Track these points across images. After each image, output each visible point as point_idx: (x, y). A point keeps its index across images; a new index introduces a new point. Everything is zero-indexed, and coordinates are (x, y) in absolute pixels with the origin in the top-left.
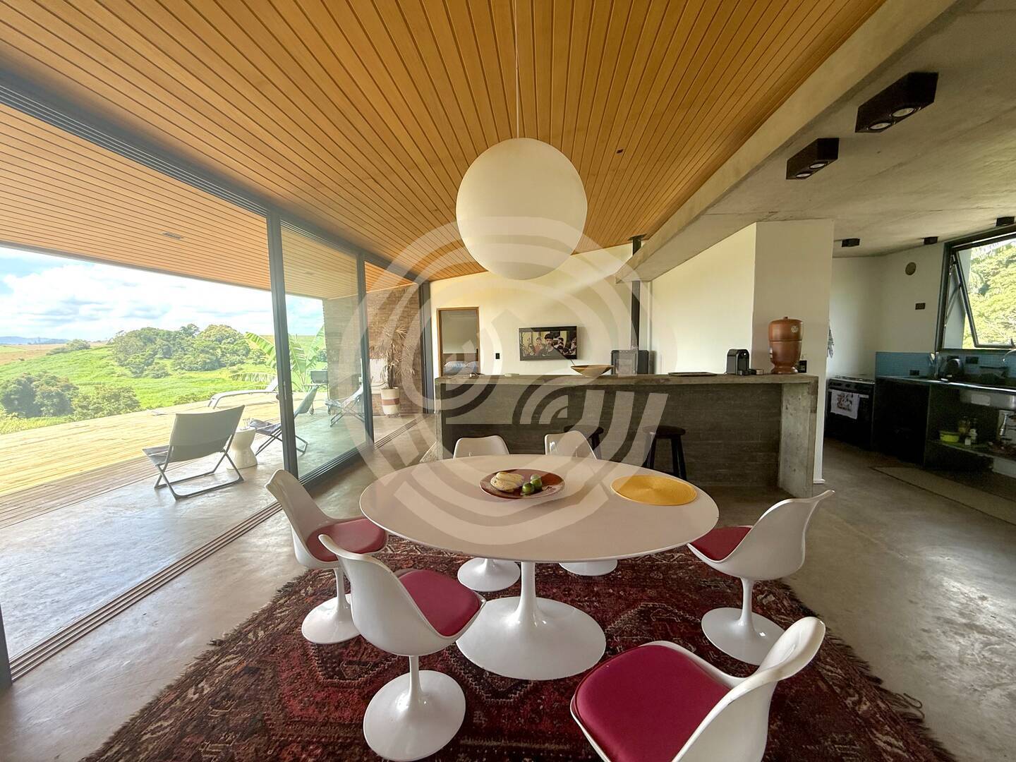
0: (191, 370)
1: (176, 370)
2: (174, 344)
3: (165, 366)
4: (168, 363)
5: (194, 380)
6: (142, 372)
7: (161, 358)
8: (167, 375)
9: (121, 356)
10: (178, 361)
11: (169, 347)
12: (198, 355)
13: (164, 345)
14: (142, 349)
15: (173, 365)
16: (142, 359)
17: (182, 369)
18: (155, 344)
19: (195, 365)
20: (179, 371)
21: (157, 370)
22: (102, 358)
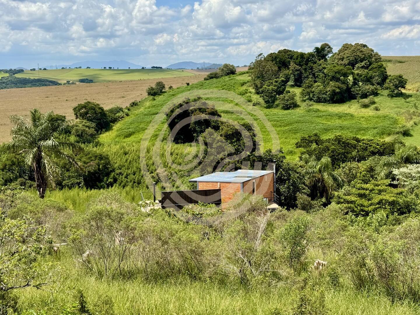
0: (319, 101)
1: (305, 101)
2: (305, 69)
3: (294, 95)
4: (297, 91)
5: (321, 114)
6: (273, 102)
7: (292, 86)
8: (295, 106)
9: (258, 82)
10: (308, 90)
11: (301, 73)
12: (328, 83)
13: (297, 70)
14: (276, 74)
15: (302, 94)
16: (275, 86)
17: (311, 99)
18: (288, 69)
19: (324, 96)
20: (307, 102)
21: (287, 100)
22: (243, 84)
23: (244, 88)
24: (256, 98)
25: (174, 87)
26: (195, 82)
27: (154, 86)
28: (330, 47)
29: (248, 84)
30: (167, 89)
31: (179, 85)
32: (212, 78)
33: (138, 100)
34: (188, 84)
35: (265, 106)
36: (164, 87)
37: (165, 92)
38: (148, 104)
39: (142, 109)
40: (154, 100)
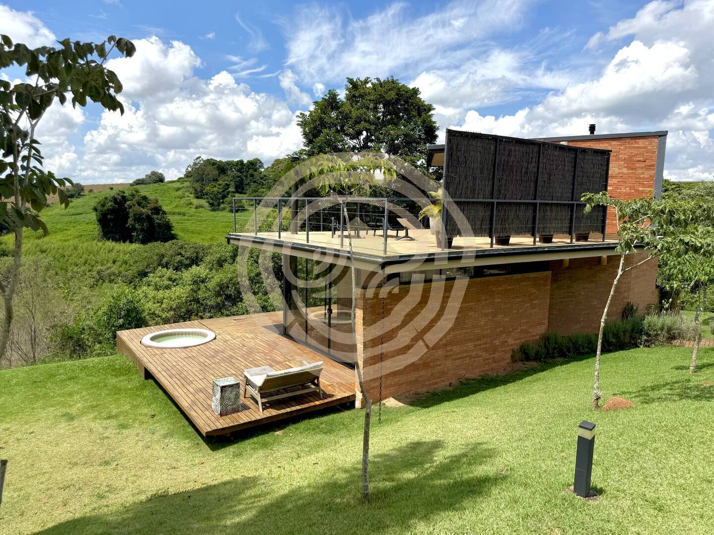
8: (244, 209)
11: (242, 179)
13: (238, 177)
15: (248, 199)
22: (178, 189)
28: (261, 162)
29: (183, 190)
32: (139, 184)
34: (112, 189)
35: (210, 209)
36: (82, 190)
37: (84, 195)
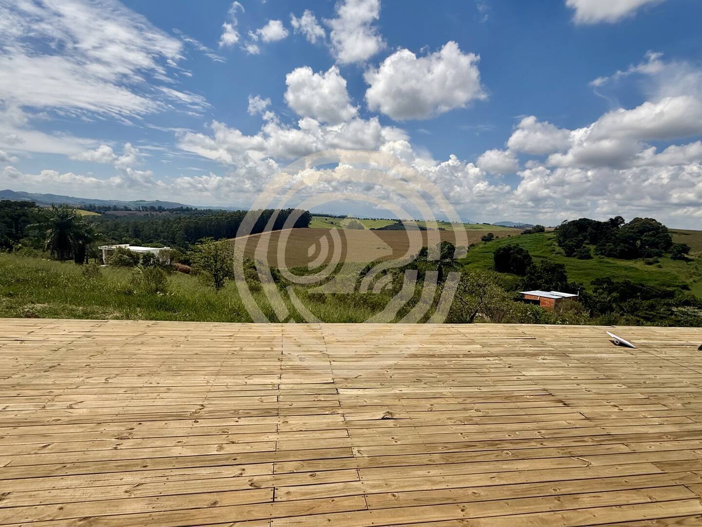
0: (609, 256)
1: (597, 255)
2: (600, 233)
3: (590, 250)
4: (592, 247)
5: (610, 265)
6: (572, 253)
7: (588, 244)
9: (561, 239)
10: (601, 247)
12: (619, 244)
14: (576, 234)
15: (596, 250)
16: (574, 242)
17: (602, 254)
18: (586, 232)
19: (615, 253)
20: (599, 255)
21: (583, 253)
22: (549, 239)
23: (550, 241)
24: (558, 249)
25: (500, 237)
26: (515, 235)
27: (486, 236)
28: (622, 219)
29: (553, 239)
30: (494, 238)
31: (503, 236)
32: (527, 233)
33: (475, 243)
34: (509, 236)
35: (565, 255)
36: (493, 236)
37: (493, 240)
38: (481, 246)
39: (477, 249)
40: (485, 243)
